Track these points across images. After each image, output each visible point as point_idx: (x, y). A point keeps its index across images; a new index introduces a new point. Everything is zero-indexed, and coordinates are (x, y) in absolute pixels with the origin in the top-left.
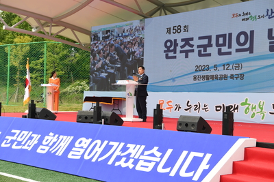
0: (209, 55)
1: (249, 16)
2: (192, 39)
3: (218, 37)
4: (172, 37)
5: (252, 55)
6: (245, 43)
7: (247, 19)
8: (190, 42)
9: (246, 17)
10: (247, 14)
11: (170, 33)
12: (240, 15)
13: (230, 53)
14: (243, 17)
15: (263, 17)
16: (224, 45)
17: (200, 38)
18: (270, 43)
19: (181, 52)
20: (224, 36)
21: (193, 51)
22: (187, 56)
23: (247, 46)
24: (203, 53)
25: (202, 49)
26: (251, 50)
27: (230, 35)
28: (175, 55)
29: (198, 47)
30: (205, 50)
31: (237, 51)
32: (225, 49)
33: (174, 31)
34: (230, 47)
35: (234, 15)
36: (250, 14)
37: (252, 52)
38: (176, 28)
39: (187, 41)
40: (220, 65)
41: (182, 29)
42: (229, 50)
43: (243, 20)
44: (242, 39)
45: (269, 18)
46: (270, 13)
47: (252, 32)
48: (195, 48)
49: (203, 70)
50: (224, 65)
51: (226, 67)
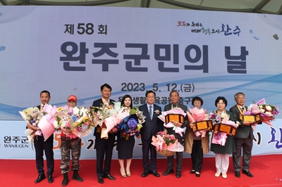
0: (145, 70)
1: (199, 28)
2: (115, 45)
3: (158, 47)
4: (77, 39)
5: (206, 75)
6: (197, 59)
7: (199, 31)
8: (111, 49)
9: (196, 28)
10: (197, 25)
11: (72, 32)
12: (188, 25)
13: (177, 70)
14: (193, 28)
15: (218, 31)
16: (167, 58)
17: (128, 45)
18: (228, 63)
19: (94, 62)
20: (167, 47)
21: (116, 62)
22: (105, 69)
23: (200, 63)
24: (133, 66)
25: (133, 61)
26: (205, 68)
27: (176, 47)
28: (82, 65)
29: (126, 57)
30: (138, 63)
31: (187, 68)
32: (168, 64)
33: (81, 31)
34: (176, 61)
35: (180, 23)
36: (201, 25)
37: (207, 72)
38: (85, 27)
39: (105, 48)
40: (162, 85)
41: (96, 29)
42: (175, 66)
43: (193, 31)
44: (193, 54)
45: (226, 34)
46: (226, 29)
47: (206, 48)
48: (120, 58)
49: (135, 90)
50: (168, 85)
51: (171, 88)
